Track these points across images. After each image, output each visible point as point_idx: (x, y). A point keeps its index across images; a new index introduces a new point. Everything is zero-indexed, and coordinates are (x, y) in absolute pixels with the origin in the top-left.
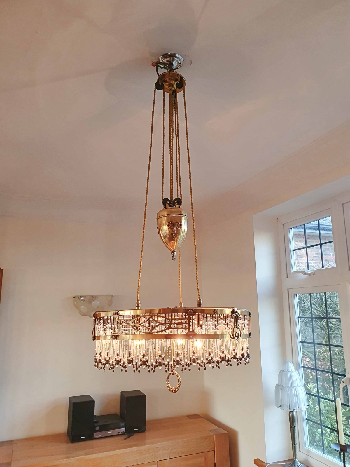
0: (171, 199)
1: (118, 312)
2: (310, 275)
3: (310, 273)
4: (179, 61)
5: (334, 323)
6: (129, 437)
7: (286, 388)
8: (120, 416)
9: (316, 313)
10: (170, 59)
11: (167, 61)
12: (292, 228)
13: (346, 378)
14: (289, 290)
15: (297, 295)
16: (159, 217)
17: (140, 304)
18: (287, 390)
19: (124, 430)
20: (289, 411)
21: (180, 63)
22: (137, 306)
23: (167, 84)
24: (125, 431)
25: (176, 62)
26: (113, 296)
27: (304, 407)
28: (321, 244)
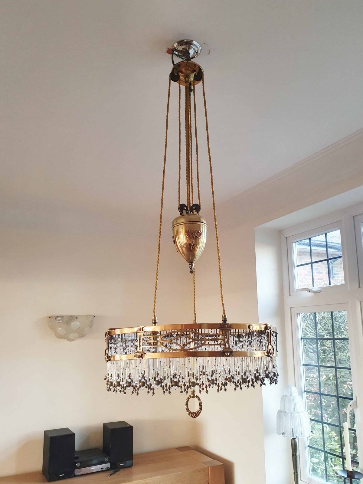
0: (188, 205)
1: (143, 327)
2: (315, 292)
3: (316, 290)
4: (196, 49)
5: (329, 346)
6: (114, 473)
7: (289, 414)
8: (102, 450)
9: (310, 335)
10: (187, 46)
11: (183, 49)
12: (295, 242)
13: (353, 401)
14: (292, 308)
15: (301, 314)
16: (175, 224)
17: (157, 321)
18: (290, 416)
19: (108, 465)
20: (292, 438)
21: (197, 53)
22: (153, 323)
23: (183, 74)
24: (109, 467)
25: (193, 51)
26: (94, 316)
27: (307, 433)
28: (328, 260)
